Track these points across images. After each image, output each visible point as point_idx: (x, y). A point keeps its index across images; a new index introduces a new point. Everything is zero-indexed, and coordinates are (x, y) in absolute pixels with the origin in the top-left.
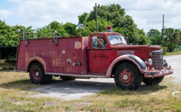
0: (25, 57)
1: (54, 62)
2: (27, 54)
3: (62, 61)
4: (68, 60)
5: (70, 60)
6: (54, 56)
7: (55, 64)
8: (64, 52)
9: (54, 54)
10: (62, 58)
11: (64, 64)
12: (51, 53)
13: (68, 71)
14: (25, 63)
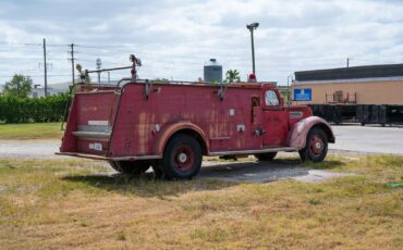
0: (138, 123)
1: (211, 132)
2: (143, 116)
3: (228, 129)
4: (239, 127)
5: (243, 127)
6: (213, 120)
7: (214, 136)
8: (232, 112)
9: (213, 116)
10: (228, 123)
11: (231, 133)
12: (207, 114)
13: (239, 145)
14: (138, 137)
